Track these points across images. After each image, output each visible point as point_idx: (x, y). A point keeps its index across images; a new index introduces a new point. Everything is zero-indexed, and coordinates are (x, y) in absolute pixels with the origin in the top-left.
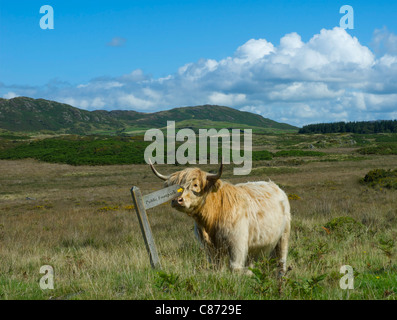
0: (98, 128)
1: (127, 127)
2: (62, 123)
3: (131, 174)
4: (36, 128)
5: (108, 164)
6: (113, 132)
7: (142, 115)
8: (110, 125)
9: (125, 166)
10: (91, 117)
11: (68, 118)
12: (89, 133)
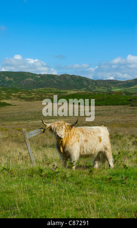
0: (99, 88)
1: (113, 87)
2: (83, 86)
3: (110, 110)
4: (71, 88)
5: (101, 105)
6: (105, 90)
7: (120, 82)
8: (105, 86)
9: (108, 106)
10: (96, 83)
11: (85, 83)
12: (95, 90)
